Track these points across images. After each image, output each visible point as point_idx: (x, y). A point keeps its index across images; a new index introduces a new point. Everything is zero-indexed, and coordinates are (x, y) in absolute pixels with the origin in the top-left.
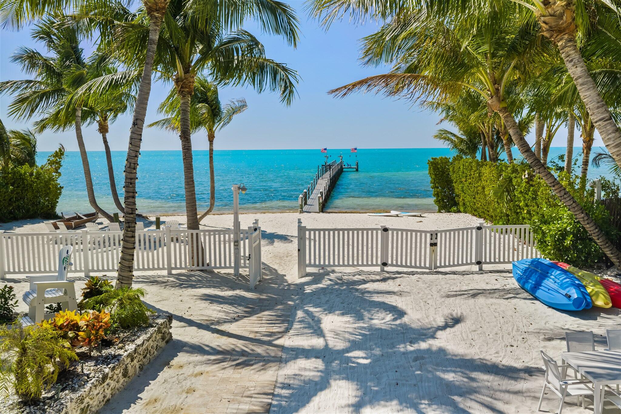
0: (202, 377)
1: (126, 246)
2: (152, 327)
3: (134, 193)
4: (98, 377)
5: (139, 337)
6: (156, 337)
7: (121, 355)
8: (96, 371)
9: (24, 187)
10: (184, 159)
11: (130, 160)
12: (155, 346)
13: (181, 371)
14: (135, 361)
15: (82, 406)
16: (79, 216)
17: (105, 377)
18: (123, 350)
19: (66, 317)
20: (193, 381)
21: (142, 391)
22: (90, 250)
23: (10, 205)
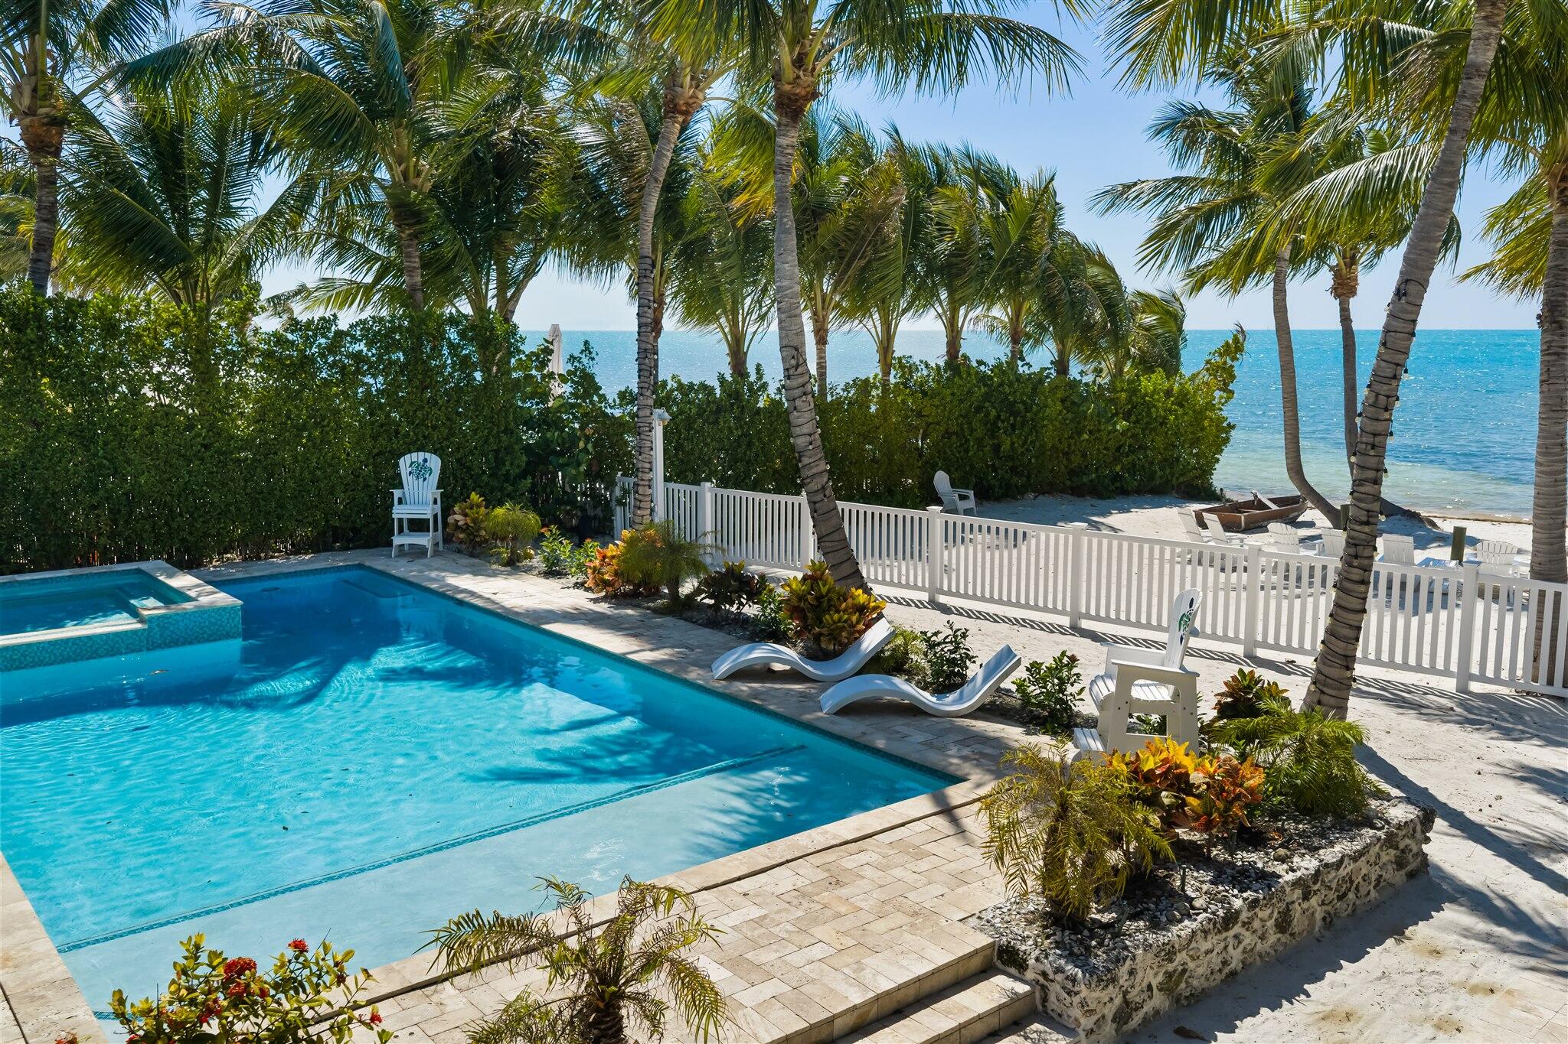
0: (1490, 1001)
1: (1343, 603)
2: (1373, 827)
3: (1378, 470)
4: (1214, 913)
5: (1332, 844)
6: (1378, 856)
7: (1279, 877)
8: (1212, 897)
9: (1148, 423)
10: (1542, 382)
11: (1377, 387)
12: (1374, 877)
13: (1434, 965)
14: (1314, 901)
15: (1170, 967)
16: (1260, 501)
17: (1231, 918)
18: (1285, 866)
19: (1164, 755)
20: (1461, 1003)
21: (1318, 978)
22: (1262, 588)
23: (1116, 460)
